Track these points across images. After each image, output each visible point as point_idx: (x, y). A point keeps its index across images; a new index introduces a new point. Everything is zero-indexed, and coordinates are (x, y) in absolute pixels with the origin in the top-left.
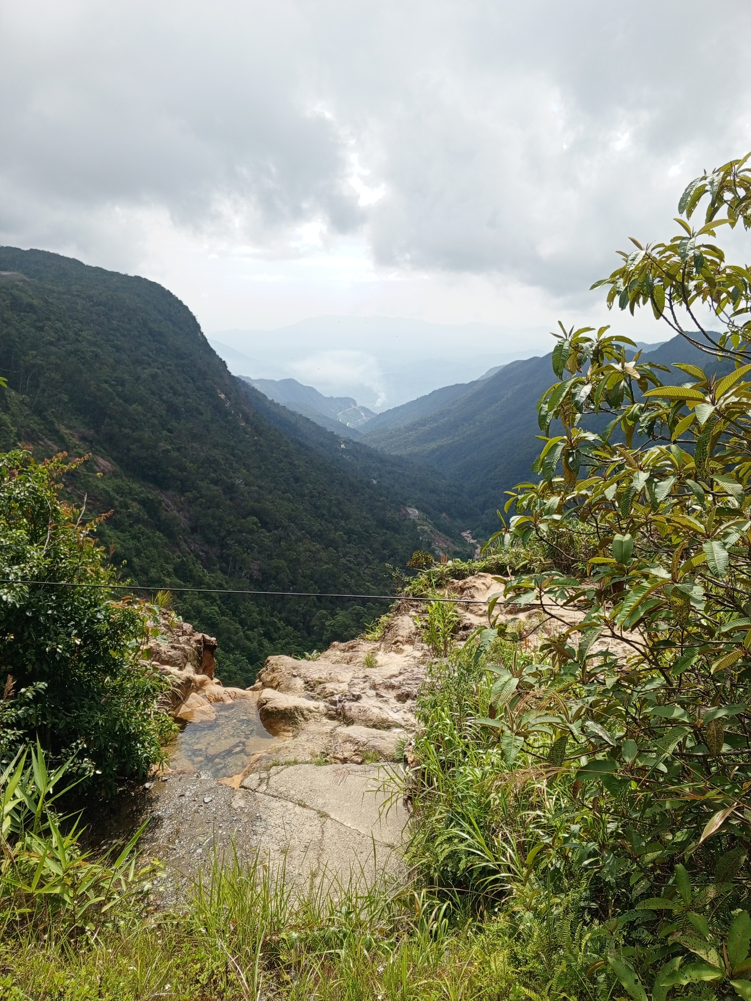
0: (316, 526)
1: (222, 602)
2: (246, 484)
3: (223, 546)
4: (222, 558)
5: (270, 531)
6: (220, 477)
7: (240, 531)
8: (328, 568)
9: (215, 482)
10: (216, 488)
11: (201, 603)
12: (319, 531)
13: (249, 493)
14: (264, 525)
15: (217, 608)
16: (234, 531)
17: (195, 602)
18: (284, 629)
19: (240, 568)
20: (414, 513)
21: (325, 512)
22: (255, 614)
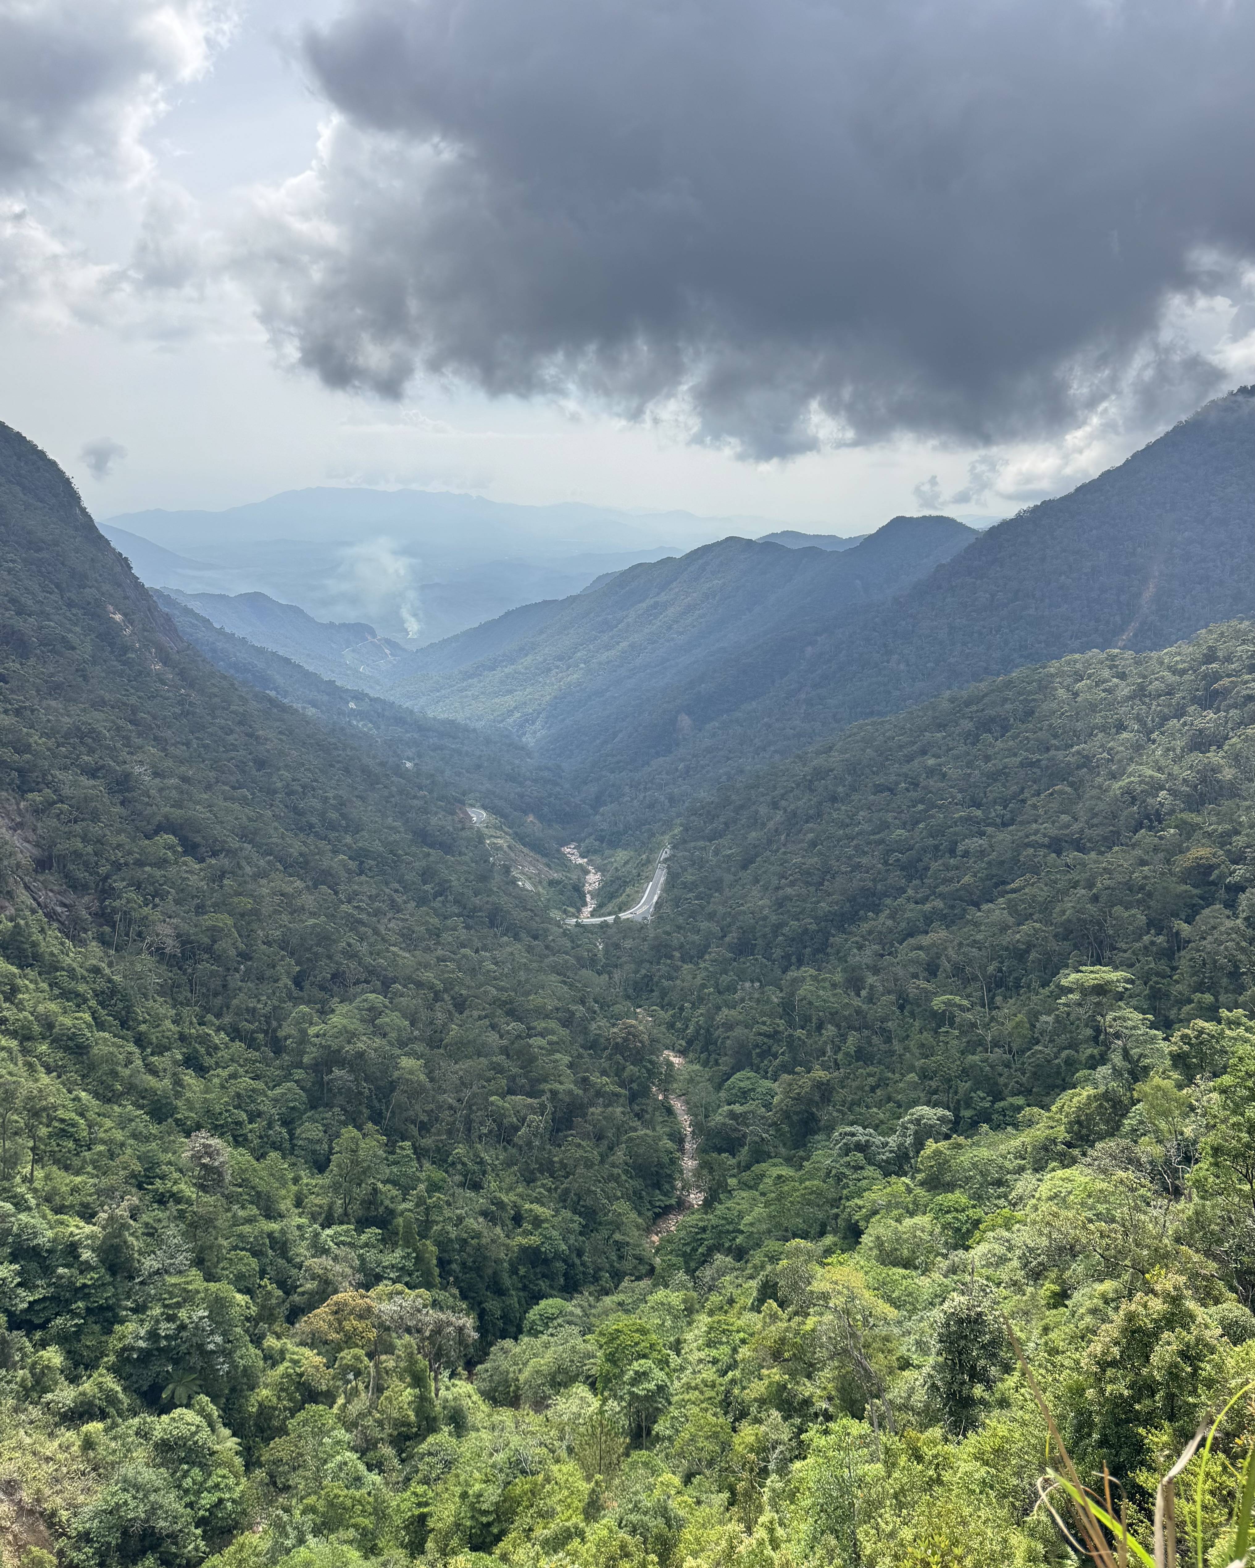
0: (295, 846)
1: (101, 1003)
2: (156, 774)
3: (106, 892)
4: (104, 916)
5: (202, 860)
6: (101, 762)
7: (140, 864)
8: (315, 926)
9: (92, 773)
10: (92, 782)
11: (53, 1006)
12: (301, 854)
13: (161, 790)
14: (190, 848)
15: (87, 1017)
16: (126, 864)
17: (41, 1008)
18: (227, 1047)
19: (139, 934)
20: (478, 816)
21: (314, 820)
22: (168, 1024)
